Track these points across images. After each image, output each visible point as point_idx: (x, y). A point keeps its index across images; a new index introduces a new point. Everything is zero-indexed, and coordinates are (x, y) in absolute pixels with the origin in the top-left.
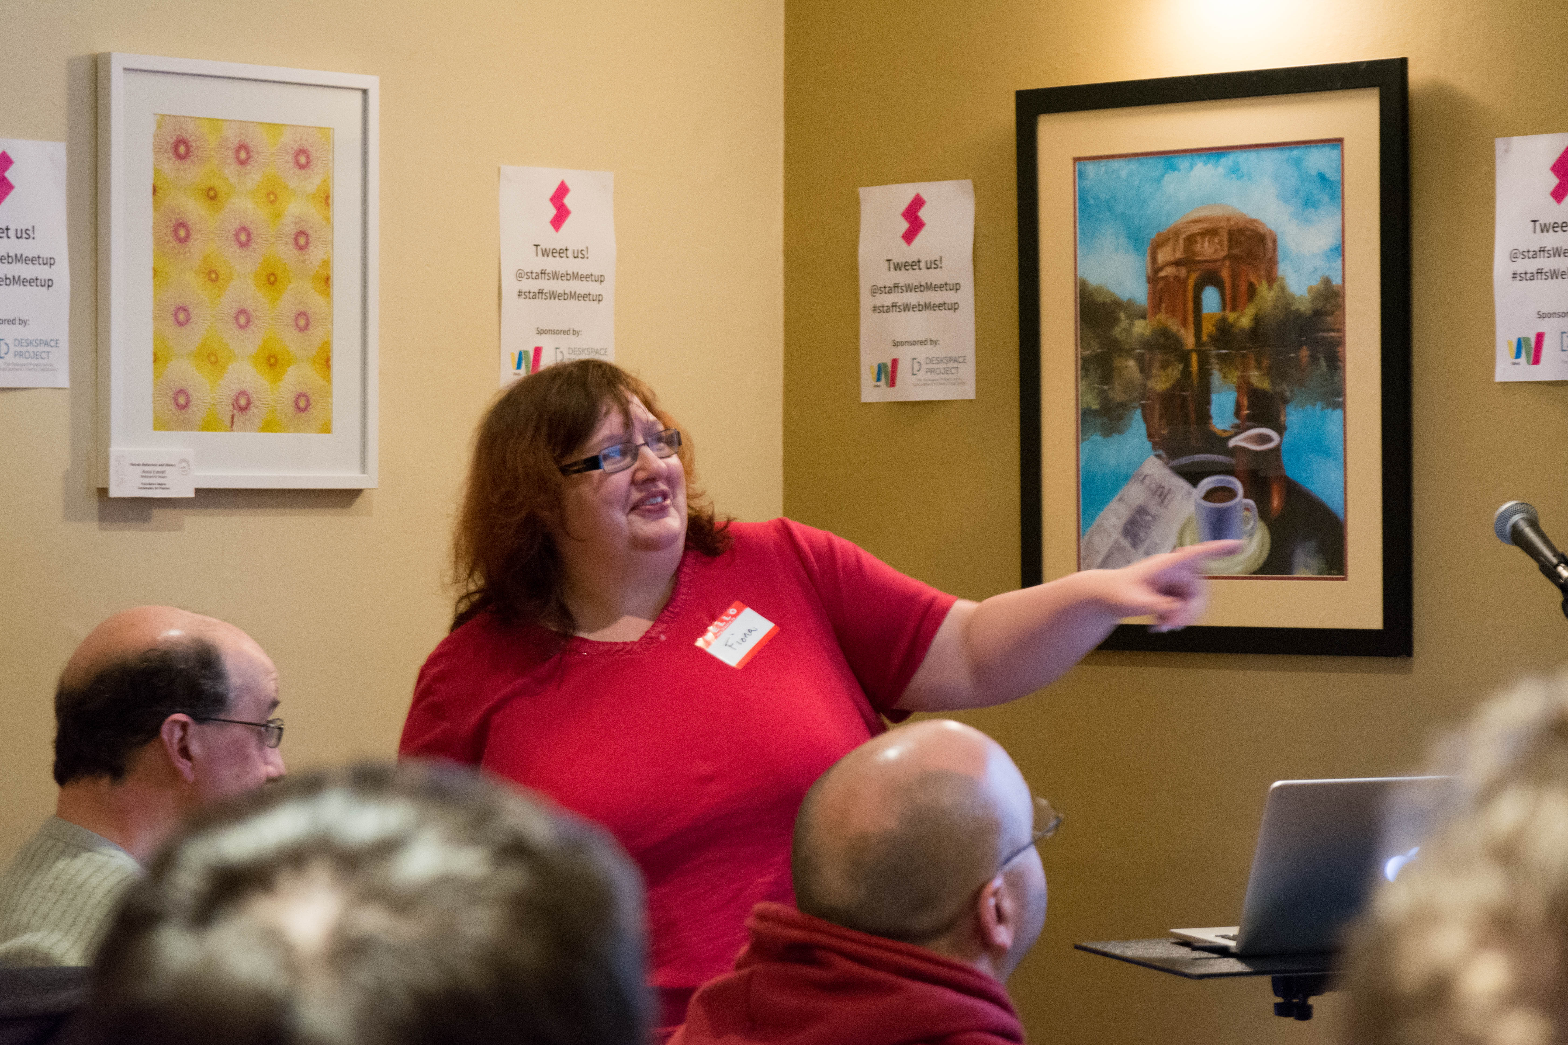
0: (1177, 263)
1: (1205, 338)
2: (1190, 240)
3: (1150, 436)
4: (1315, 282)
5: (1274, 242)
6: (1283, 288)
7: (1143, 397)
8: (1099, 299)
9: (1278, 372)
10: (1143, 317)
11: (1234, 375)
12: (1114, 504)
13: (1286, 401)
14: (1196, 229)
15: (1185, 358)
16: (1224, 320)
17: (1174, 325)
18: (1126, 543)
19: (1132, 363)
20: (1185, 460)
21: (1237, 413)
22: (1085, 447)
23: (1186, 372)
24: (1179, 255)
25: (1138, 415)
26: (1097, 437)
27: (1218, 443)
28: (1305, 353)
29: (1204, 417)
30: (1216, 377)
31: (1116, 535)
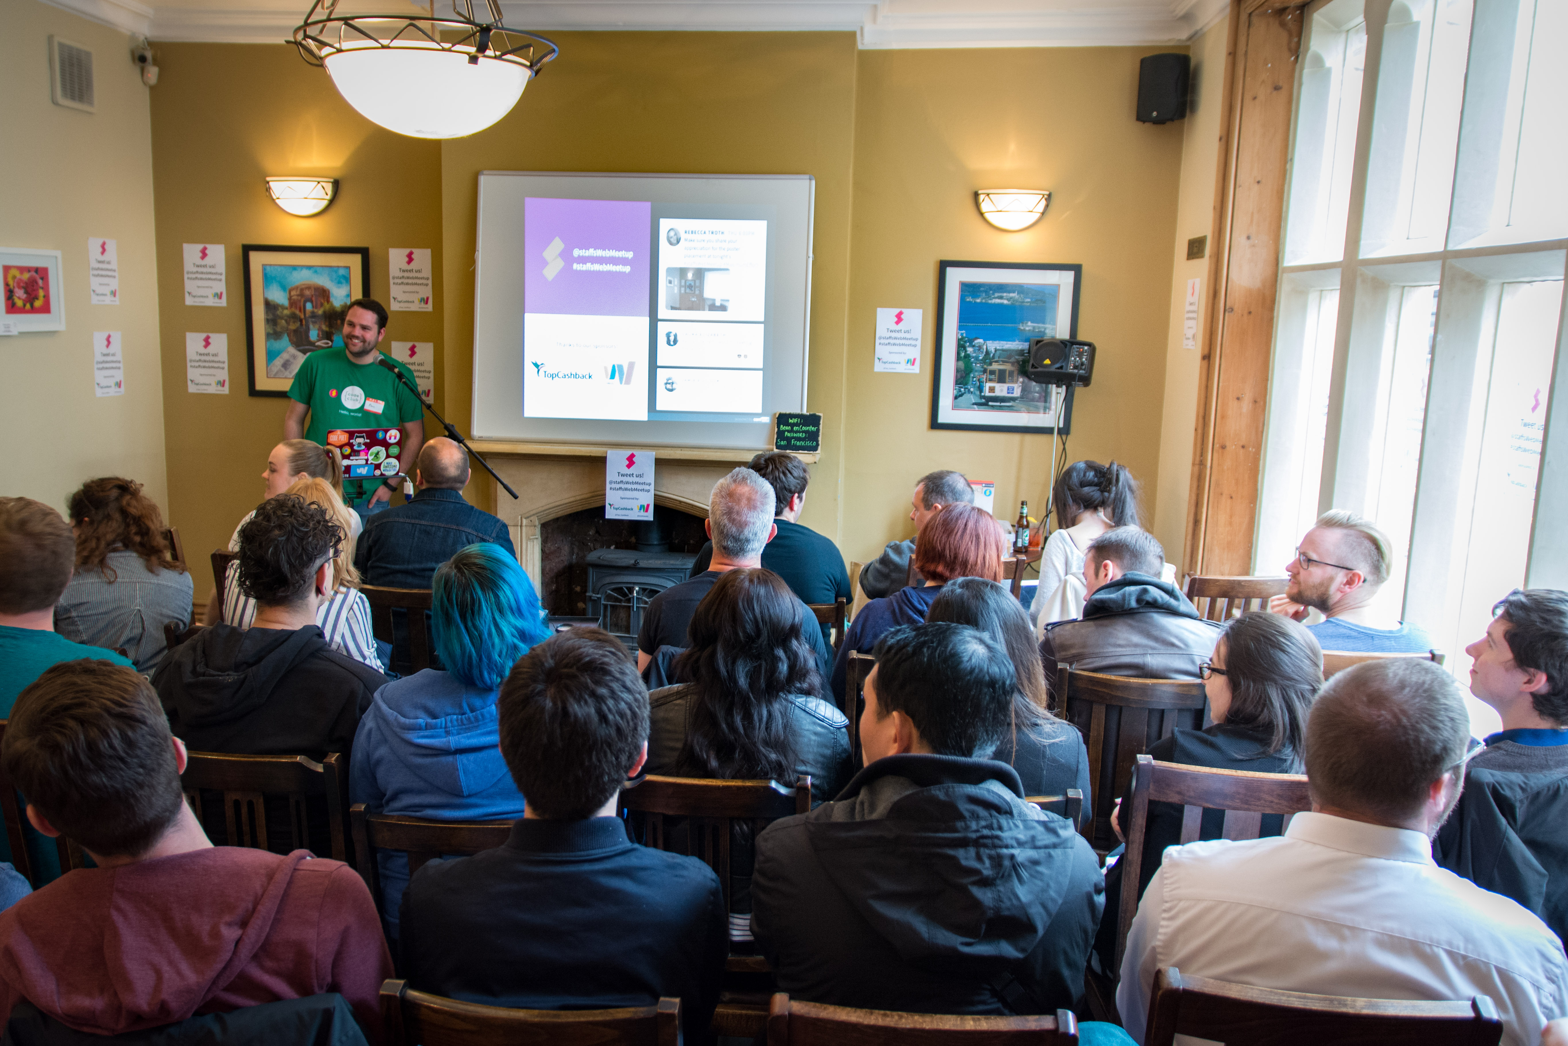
0: (298, 295)
1: (307, 315)
2: (302, 290)
3: (290, 340)
4: (342, 303)
5: (329, 292)
6: (332, 304)
7: (287, 330)
8: (272, 303)
9: (330, 326)
10: (287, 309)
11: (317, 326)
12: (278, 358)
13: (333, 334)
14: (303, 287)
15: (301, 321)
16: (313, 312)
17: (297, 312)
18: (283, 369)
19: (283, 321)
20: (302, 348)
21: (318, 336)
22: (268, 344)
23: (301, 324)
24: (298, 293)
25: (286, 335)
26: (272, 341)
27: (313, 344)
28: (339, 322)
29: (308, 337)
30: (311, 326)
31: (279, 367)
